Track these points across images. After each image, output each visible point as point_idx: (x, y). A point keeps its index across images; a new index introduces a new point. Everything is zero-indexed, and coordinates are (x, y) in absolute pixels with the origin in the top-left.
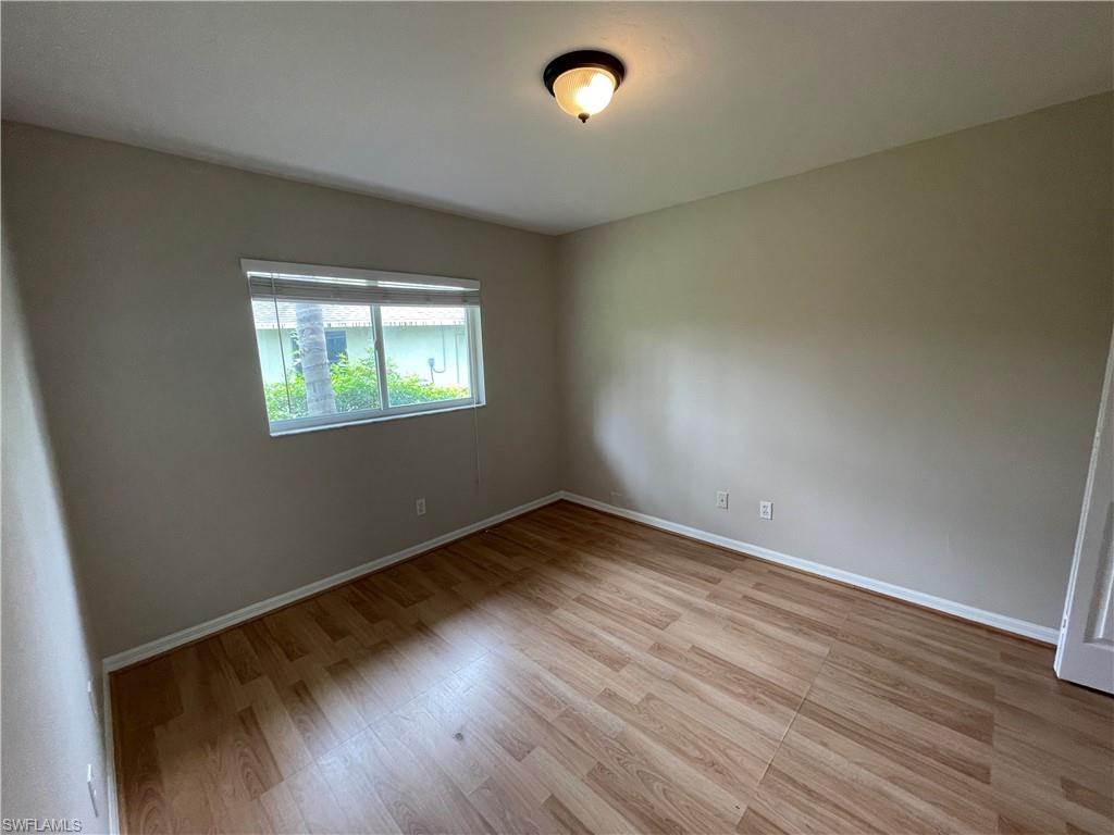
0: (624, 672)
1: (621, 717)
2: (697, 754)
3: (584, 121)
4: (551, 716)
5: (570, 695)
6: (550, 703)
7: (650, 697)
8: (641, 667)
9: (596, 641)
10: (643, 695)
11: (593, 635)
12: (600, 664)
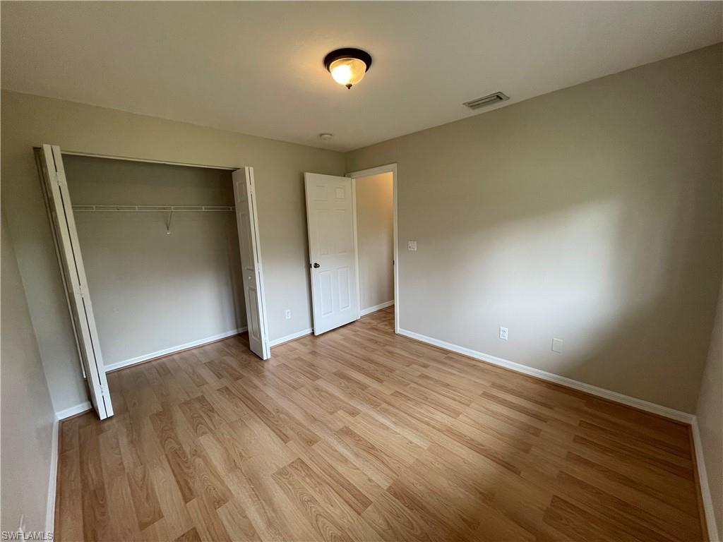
0: (341, 425)
1: (350, 405)
2: (322, 393)
3: (349, 88)
4: (384, 405)
5: (375, 414)
6: (386, 411)
7: (331, 413)
8: (330, 429)
9: (355, 449)
10: (335, 414)
11: (357, 455)
12: (356, 431)
